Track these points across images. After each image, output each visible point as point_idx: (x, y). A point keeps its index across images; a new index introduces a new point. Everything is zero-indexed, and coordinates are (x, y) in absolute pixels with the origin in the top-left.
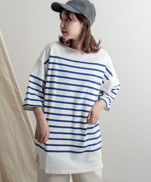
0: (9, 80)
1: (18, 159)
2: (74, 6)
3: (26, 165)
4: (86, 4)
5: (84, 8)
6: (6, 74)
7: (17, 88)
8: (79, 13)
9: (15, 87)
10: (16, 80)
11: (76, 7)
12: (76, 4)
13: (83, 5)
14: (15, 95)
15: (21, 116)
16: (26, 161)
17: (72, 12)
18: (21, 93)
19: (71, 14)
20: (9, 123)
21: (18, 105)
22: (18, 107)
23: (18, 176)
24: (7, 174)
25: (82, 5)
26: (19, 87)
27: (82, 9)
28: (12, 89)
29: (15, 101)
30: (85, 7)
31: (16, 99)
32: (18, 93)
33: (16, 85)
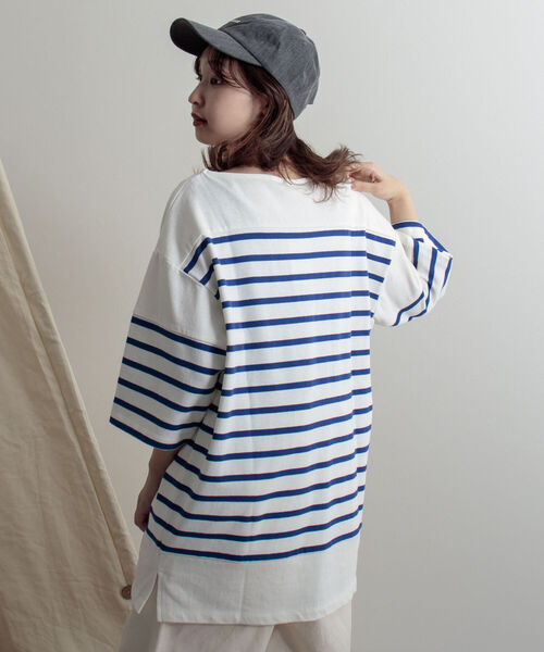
1: (50, 573)
2: (242, 38)
3: (78, 596)
4: (282, 38)
5: (274, 48)
6: (8, 274)
7: (48, 325)
8: (255, 62)
9: (40, 321)
10: (44, 295)
11: (246, 42)
12: (250, 33)
13: (271, 39)
14: (39, 348)
15: (61, 420)
16: (77, 581)
18: (59, 339)
19: (227, 63)
20: (17, 446)
21: (50, 382)
22: (49, 389)
23: (51, 634)
25: (269, 37)
26: (54, 321)
27: (266, 50)
28: (28, 328)
29: (38, 369)
30: (278, 47)
31: (43, 362)
32: (49, 342)
33: (44, 314)
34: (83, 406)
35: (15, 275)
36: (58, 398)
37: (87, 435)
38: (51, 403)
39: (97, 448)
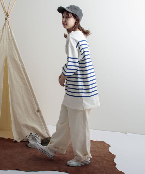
0: (18, 60)
2: (71, 9)
3: (29, 112)
4: (78, 9)
5: (77, 11)
6: (16, 57)
10: (22, 60)
14: (22, 70)
15: (26, 82)
16: (29, 110)
17: (70, 13)
18: (25, 68)
20: (18, 87)
21: (24, 75)
23: (25, 119)
26: (24, 65)
28: (20, 66)
29: (22, 74)
32: (24, 68)
33: (23, 64)
34: (30, 79)
35: (18, 57)
36: (25, 78)
37: (30, 84)
38: (24, 79)
39: (32, 86)
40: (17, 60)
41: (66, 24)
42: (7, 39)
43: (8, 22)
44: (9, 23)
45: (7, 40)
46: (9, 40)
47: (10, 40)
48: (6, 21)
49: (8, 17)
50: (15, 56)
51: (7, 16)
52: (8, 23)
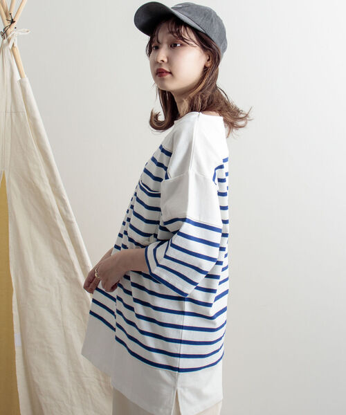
1: (69, 371)
3: (87, 386)
5: (209, 22)
6: (42, 178)
8: (202, 30)
10: (64, 191)
14: (61, 227)
15: (76, 273)
16: (86, 377)
20: (48, 290)
22: (68, 253)
23: (70, 411)
24: (43, 405)
26: (71, 209)
28: (54, 213)
29: (62, 241)
31: (64, 235)
33: (63, 200)
40: (42, 189)
41: (170, 73)
42: (9, 109)
43: (10, 46)
44: (15, 50)
45: (8, 115)
46: (14, 115)
47: (17, 112)
48: (5, 41)
49: (14, 25)
50: (35, 174)
51: (7, 24)
52: (12, 50)
